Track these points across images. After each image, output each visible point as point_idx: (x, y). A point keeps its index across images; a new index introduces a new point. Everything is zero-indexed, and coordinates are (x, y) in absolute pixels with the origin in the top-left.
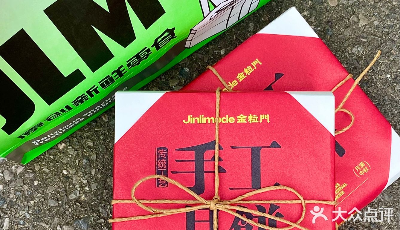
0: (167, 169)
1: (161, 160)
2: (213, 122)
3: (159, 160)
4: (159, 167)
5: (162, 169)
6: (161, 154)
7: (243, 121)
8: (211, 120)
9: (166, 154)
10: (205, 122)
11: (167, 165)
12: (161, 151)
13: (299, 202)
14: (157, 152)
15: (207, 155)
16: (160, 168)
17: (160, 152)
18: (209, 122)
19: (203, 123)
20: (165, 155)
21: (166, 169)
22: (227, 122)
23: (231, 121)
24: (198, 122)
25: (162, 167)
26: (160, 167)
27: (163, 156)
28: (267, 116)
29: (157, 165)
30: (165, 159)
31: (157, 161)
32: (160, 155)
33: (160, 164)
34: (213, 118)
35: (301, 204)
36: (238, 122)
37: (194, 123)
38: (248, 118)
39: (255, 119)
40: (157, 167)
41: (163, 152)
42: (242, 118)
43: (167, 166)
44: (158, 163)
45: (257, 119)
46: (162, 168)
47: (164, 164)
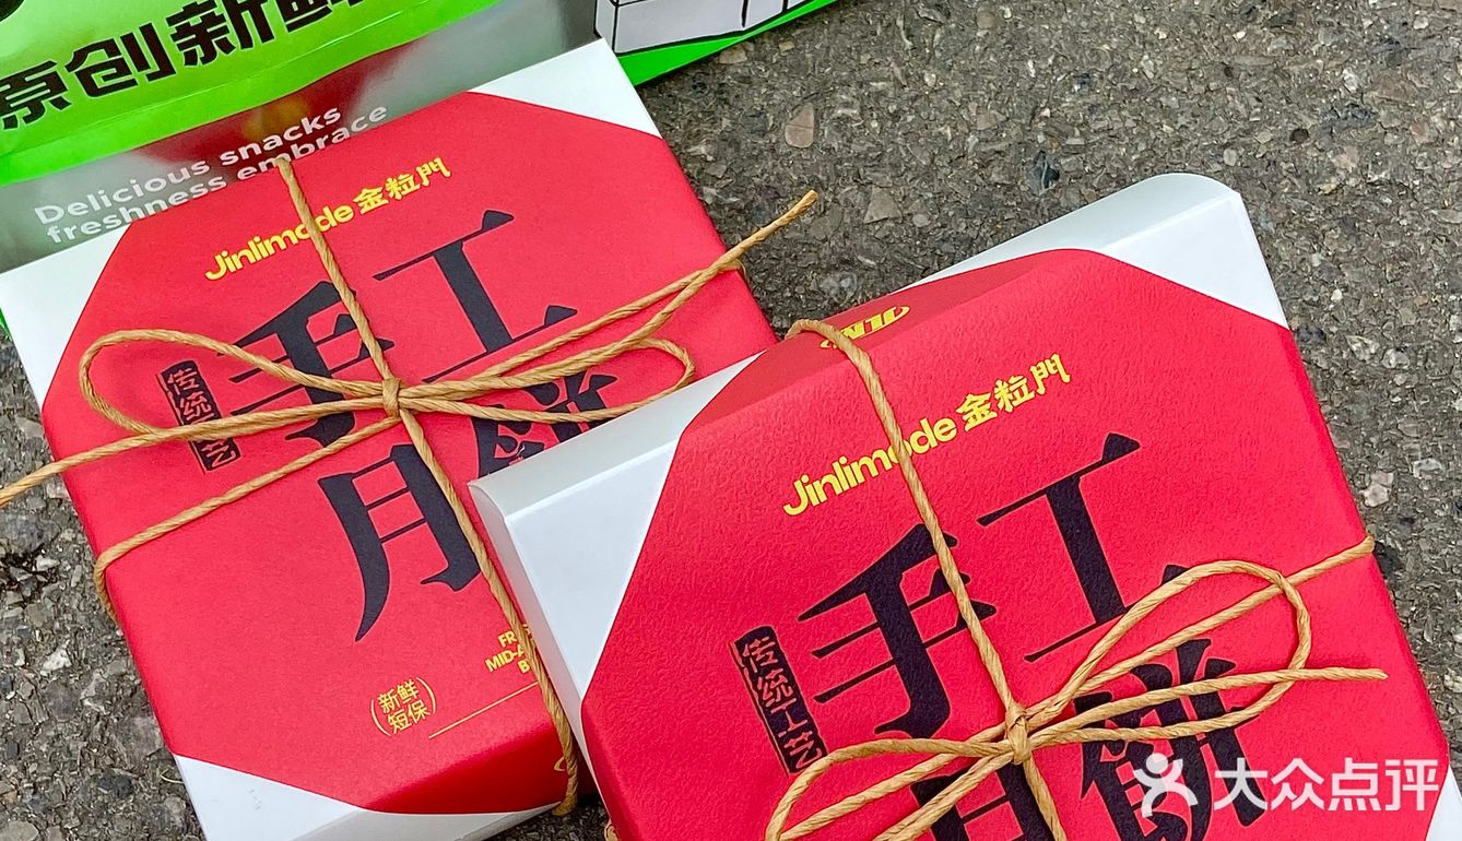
0: (800, 700)
1: (767, 678)
2: (888, 466)
3: (760, 679)
4: (768, 705)
5: (784, 706)
6: (756, 656)
7: (983, 415)
8: (878, 462)
9: (776, 649)
10: (861, 479)
11: (791, 682)
12: (751, 646)
13: (1273, 590)
14: (743, 658)
15: (912, 585)
16: (775, 705)
17: (751, 651)
18: (874, 472)
19: (853, 484)
20: (771, 653)
21: (795, 700)
22: (934, 444)
23: (944, 434)
24: (838, 491)
25: (778, 699)
26: (773, 700)
27: (767, 658)
28: (1053, 362)
29: (761, 700)
30: (779, 668)
31: (755, 687)
32: (755, 662)
33: (769, 690)
34: (879, 454)
35: (1284, 594)
36: (967, 428)
37: (823, 498)
38: (997, 397)
39: (1019, 388)
40: (764, 708)
41: (761, 646)
42: (974, 406)
43: (796, 690)
44: (760, 693)
45: (1025, 389)
46: (780, 703)
47: (782, 686)
